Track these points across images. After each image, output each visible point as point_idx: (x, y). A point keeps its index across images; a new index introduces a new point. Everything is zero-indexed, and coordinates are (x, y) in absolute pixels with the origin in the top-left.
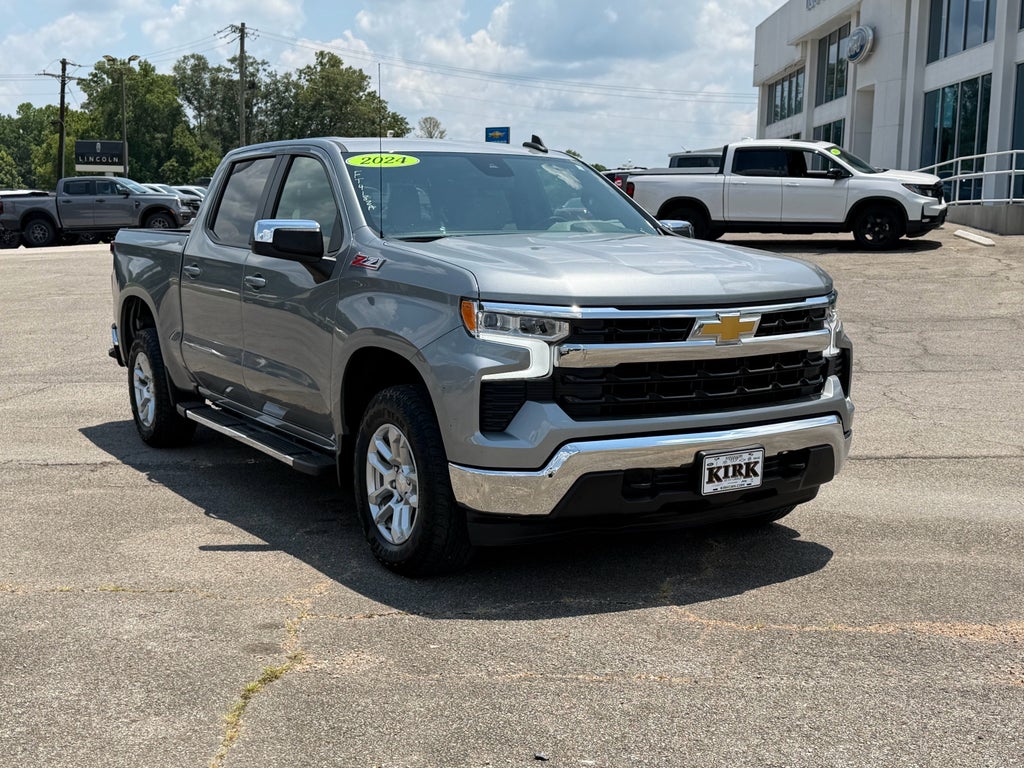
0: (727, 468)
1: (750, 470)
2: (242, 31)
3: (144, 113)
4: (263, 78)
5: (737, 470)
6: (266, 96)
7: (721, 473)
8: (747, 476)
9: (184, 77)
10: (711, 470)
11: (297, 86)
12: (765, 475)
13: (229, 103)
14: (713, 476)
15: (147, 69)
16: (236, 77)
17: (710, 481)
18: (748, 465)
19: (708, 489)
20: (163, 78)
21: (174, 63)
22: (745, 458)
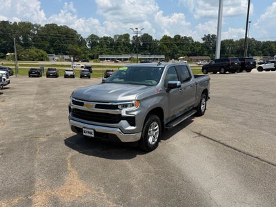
0: (87, 131)
8: (91, 134)
10: (84, 131)
19: (84, 134)
22: (90, 131)
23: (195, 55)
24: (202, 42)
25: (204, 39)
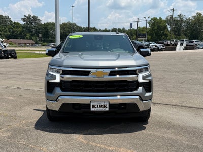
0: (98, 106)
1: (105, 107)
2: (173, 10)
3: (159, 27)
4: (184, 19)
5: (101, 106)
6: (185, 22)
7: (96, 107)
8: (104, 108)
9: (168, 20)
10: (93, 106)
11: (191, 20)
12: (109, 108)
13: (176, 24)
14: (94, 107)
15: (161, 19)
16: (179, 19)
17: (93, 108)
18: (104, 105)
19: (92, 110)
20: (164, 20)
21: (166, 17)
22: (103, 104)
23: (15, 37)
24: (22, 23)
25: (24, 20)
